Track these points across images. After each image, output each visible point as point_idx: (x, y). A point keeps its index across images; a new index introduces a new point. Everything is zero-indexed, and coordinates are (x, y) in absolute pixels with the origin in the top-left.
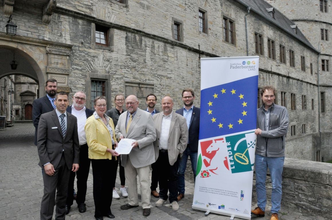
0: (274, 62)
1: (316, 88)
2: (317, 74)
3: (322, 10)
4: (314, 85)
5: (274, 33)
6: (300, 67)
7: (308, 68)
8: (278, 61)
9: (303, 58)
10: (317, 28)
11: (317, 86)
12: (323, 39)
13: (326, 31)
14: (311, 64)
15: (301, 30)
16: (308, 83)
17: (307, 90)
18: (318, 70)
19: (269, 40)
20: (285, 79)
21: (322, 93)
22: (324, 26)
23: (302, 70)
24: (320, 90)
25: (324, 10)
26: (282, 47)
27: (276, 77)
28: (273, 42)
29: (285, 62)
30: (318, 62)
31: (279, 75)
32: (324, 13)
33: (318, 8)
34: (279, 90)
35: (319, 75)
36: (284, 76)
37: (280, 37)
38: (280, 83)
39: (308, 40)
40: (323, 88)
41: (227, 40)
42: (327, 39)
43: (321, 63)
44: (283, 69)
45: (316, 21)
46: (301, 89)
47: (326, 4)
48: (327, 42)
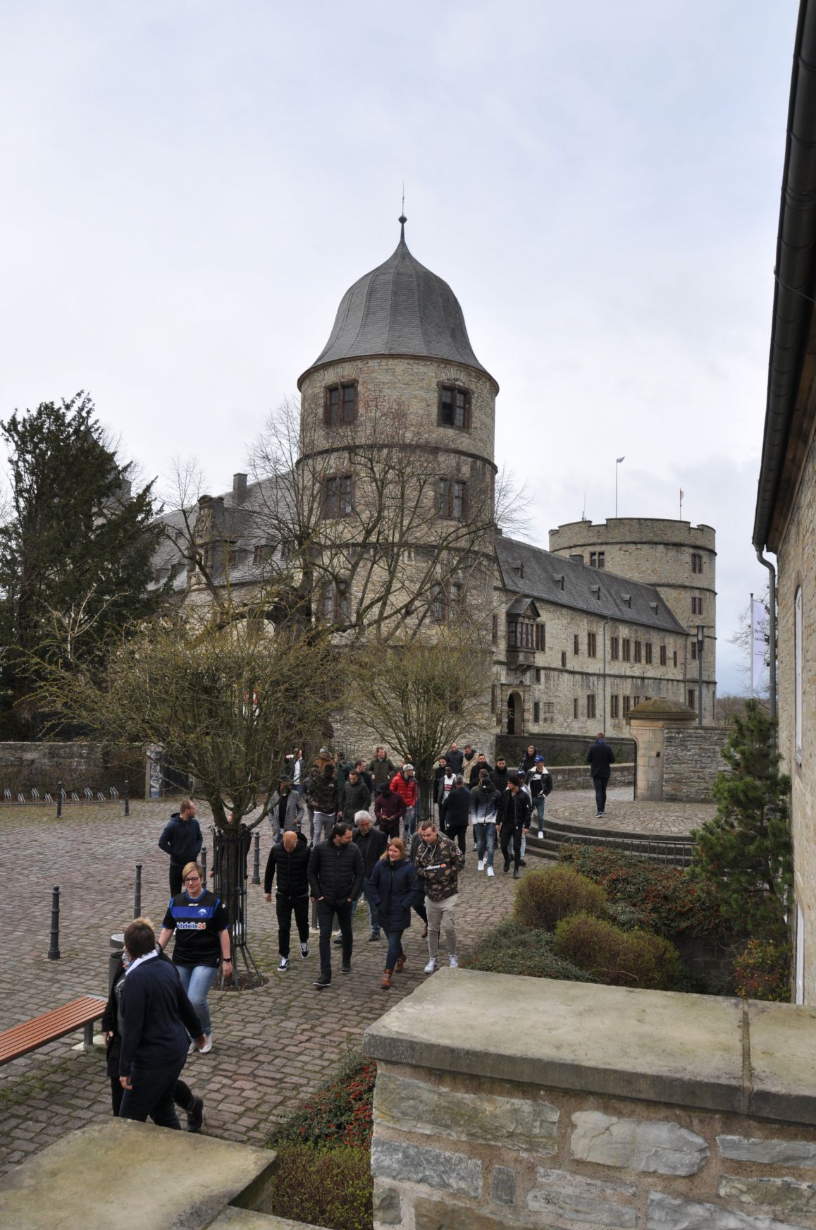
0: (628, 664)
1: (682, 685)
2: (685, 664)
3: (694, 570)
4: (678, 681)
5: (630, 630)
6: (659, 661)
7: (670, 659)
8: (632, 662)
9: (663, 649)
10: (686, 597)
11: (683, 681)
12: (694, 612)
13: (700, 599)
14: (675, 653)
15: (664, 600)
16: (668, 680)
17: (667, 689)
18: (686, 659)
19: (624, 640)
20: (639, 681)
21: (691, 693)
22: (697, 594)
23: (661, 664)
24: (687, 688)
25: (697, 570)
26: (638, 644)
27: (629, 680)
28: (628, 641)
29: (640, 661)
30: (686, 647)
31: (632, 677)
32: (698, 575)
33: (689, 567)
34: (632, 695)
35: (688, 666)
36: (639, 678)
37: (636, 631)
38: (635, 687)
39: (674, 614)
40: (691, 684)
41: (589, 655)
42: (700, 613)
43: (690, 646)
44: (637, 670)
45: (685, 587)
46: (659, 689)
47: (700, 561)
48: (701, 617)
